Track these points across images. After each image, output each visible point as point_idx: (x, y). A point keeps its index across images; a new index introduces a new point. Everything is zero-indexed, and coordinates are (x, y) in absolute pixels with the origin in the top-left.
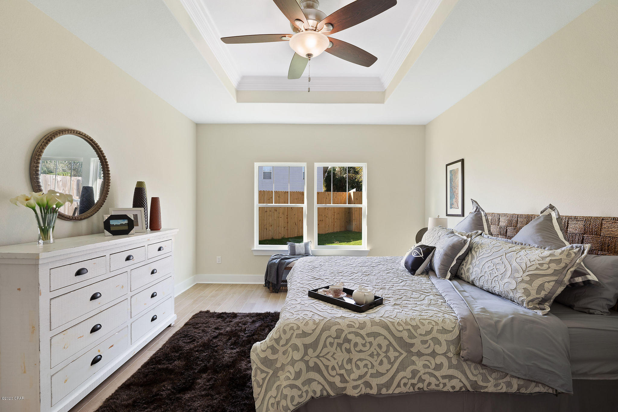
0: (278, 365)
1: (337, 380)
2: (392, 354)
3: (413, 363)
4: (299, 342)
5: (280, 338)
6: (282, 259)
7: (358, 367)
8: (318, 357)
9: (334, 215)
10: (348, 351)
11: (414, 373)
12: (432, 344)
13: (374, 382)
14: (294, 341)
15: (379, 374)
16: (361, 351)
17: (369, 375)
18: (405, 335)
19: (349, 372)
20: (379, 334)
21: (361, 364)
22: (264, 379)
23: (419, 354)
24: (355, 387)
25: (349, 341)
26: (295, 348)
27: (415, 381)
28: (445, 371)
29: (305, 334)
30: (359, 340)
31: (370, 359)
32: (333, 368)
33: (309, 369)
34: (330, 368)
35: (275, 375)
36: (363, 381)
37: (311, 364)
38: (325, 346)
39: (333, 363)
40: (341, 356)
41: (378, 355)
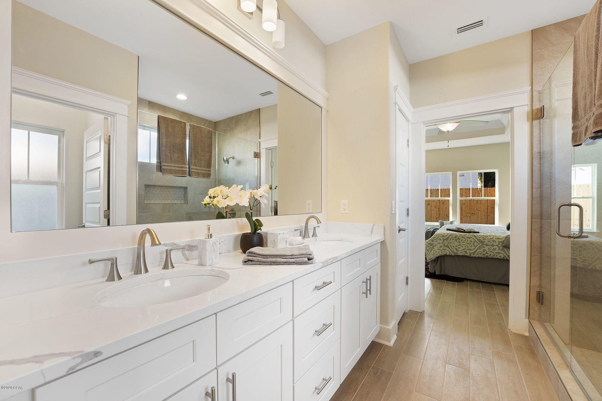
0: (434, 245)
1: (455, 250)
2: (476, 244)
3: (484, 247)
4: (441, 238)
5: (435, 237)
6: (435, 229)
7: (462, 247)
8: (448, 243)
9: (488, 209)
10: (459, 242)
11: (484, 250)
12: (492, 242)
13: (468, 252)
14: (440, 238)
16: (464, 242)
17: (466, 249)
18: (482, 239)
19: (459, 248)
20: (472, 238)
21: (464, 246)
22: (429, 249)
23: (487, 245)
24: (461, 252)
25: (460, 239)
26: (440, 240)
27: (485, 253)
28: (497, 251)
29: (443, 236)
30: (463, 239)
31: (467, 245)
32: (454, 247)
33: (445, 246)
34: (452, 247)
35: (433, 248)
36: (464, 251)
37: (446, 245)
38: (450, 240)
39: (453, 245)
40: (456, 243)
41: (470, 244)
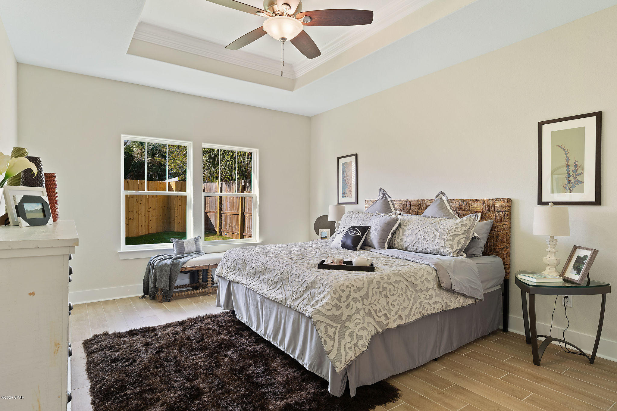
0: (344, 318)
1: (383, 319)
2: (409, 293)
3: (419, 297)
4: (358, 295)
5: (340, 296)
6: (175, 259)
7: (393, 306)
8: (370, 304)
9: (149, 212)
10: (386, 296)
11: (421, 303)
12: (426, 283)
13: (404, 314)
14: (353, 295)
15: (405, 309)
16: (393, 295)
17: (400, 310)
18: (412, 279)
19: (390, 311)
20: (400, 281)
21: (395, 304)
22: (335, 333)
23: (421, 291)
24: (394, 321)
25: (385, 289)
26: (355, 300)
27: (421, 309)
28: (435, 299)
29: (359, 289)
30: (390, 287)
31: (398, 299)
32: (380, 311)
34: (377, 311)
35: (344, 326)
36: (397, 315)
37: (367, 311)
38: (373, 295)
39: (379, 307)
40: (383, 301)
41: (402, 295)
